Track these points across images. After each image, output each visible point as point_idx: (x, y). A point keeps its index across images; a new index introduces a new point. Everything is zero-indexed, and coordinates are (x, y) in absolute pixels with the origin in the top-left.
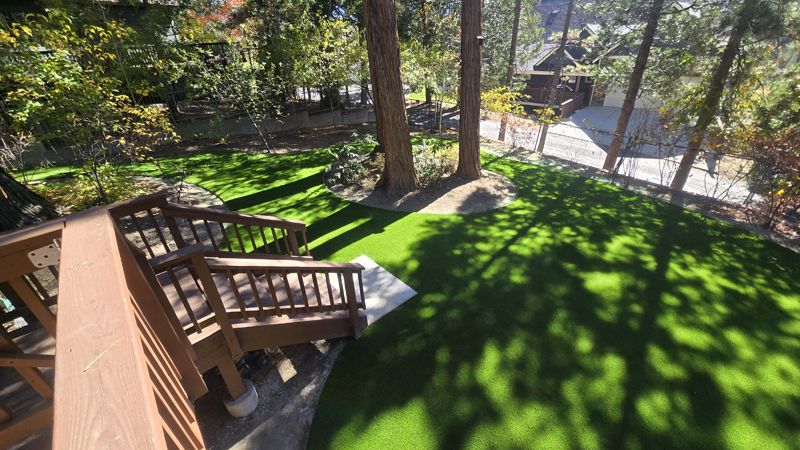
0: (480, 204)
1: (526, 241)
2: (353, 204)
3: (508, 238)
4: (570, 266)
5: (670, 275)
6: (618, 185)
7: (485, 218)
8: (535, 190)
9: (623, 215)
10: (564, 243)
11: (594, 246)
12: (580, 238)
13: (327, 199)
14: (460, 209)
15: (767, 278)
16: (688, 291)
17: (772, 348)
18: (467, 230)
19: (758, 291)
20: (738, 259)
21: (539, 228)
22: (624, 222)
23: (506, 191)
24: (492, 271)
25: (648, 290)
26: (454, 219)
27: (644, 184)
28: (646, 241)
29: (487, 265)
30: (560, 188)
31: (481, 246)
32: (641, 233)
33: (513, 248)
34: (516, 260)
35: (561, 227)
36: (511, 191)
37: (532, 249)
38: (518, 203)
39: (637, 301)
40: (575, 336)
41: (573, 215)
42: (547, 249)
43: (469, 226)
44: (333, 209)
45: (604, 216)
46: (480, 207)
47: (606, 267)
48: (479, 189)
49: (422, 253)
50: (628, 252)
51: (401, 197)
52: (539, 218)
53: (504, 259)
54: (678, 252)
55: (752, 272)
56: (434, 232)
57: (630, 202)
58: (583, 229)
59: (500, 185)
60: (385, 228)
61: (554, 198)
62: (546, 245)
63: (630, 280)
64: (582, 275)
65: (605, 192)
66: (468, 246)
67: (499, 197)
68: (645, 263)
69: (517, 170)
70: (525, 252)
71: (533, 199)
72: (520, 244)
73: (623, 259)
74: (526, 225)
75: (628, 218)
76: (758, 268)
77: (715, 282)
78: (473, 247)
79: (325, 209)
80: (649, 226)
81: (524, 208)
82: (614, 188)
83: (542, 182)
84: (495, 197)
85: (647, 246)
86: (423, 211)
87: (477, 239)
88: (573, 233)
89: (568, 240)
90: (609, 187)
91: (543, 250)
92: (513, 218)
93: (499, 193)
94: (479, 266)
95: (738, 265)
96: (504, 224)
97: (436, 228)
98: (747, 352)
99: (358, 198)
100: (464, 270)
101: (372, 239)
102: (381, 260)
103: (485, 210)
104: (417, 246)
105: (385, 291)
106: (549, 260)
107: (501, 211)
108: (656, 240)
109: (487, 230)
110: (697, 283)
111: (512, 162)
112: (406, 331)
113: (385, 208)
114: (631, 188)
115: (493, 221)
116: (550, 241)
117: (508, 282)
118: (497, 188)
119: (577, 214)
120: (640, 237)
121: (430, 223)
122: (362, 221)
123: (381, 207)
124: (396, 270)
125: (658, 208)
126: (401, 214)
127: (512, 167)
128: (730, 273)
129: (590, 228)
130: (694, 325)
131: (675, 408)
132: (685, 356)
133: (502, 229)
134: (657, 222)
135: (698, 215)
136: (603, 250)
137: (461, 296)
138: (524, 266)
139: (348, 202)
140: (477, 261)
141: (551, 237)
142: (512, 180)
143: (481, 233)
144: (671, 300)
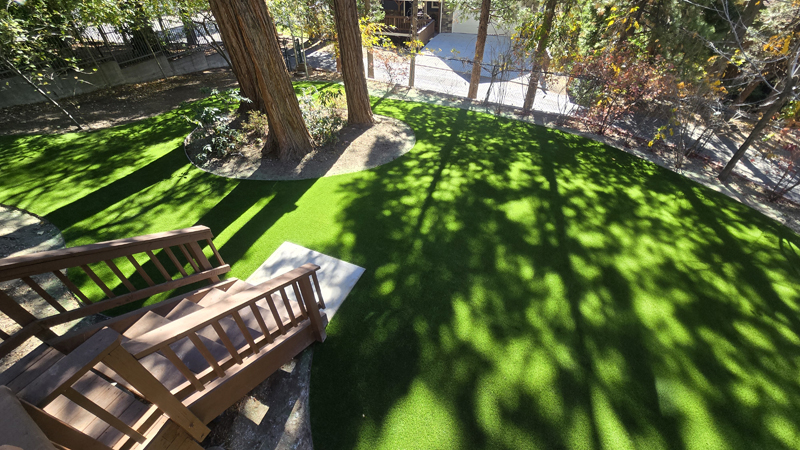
0: (385, 155)
1: (443, 185)
2: (243, 181)
3: (427, 185)
4: (489, 201)
5: (561, 191)
6: (492, 112)
7: (396, 168)
8: (429, 130)
9: (508, 142)
10: (475, 180)
11: (500, 177)
12: (486, 172)
13: (206, 182)
14: (368, 163)
15: (616, 177)
16: (576, 201)
17: (637, 231)
18: (385, 186)
19: (615, 188)
20: (596, 165)
21: (449, 168)
22: (512, 148)
23: (404, 135)
24: (427, 224)
25: (552, 206)
26: (367, 176)
27: (511, 109)
28: (534, 163)
29: (421, 218)
30: (450, 123)
31: (407, 200)
32: (527, 157)
33: (436, 195)
34: (443, 207)
35: (467, 164)
36: (408, 135)
37: (453, 192)
38: (420, 146)
39: (548, 221)
40: (517, 266)
41: (471, 150)
42: (465, 189)
43: (386, 181)
44: (221, 194)
45: (494, 145)
46: (386, 157)
47: (517, 195)
48: (378, 138)
49: (351, 223)
50: (525, 176)
51: (299, 162)
52: (445, 159)
53: (432, 209)
54: (558, 168)
55: (607, 174)
56: (354, 196)
57: (508, 129)
58: (485, 162)
59: (395, 129)
60: (297, 203)
61: (449, 135)
62: (462, 185)
63: (537, 203)
64: (502, 207)
65: (485, 121)
66: (394, 203)
67: (400, 143)
68: (541, 183)
69: (404, 110)
70: (448, 197)
71: (433, 141)
72: (440, 190)
73: (524, 184)
74: (437, 168)
75: (514, 145)
76: (608, 169)
77: (590, 189)
78: (400, 203)
79: (209, 196)
80: (531, 149)
81: (427, 152)
82: (491, 117)
83: (432, 120)
84: (396, 145)
85: (536, 168)
86: (330, 173)
87: (399, 194)
88: (479, 168)
89: (478, 176)
90: (486, 116)
91: (462, 191)
92: (423, 163)
93: (397, 139)
94: (414, 222)
95: (597, 170)
96: (418, 171)
97: (352, 190)
98: (626, 240)
99: (246, 172)
100: (402, 230)
101: (287, 219)
102: (310, 242)
103: (392, 160)
104: (343, 216)
105: (332, 277)
106: (471, 200)
107: (408, 157)
108: (539, 161)
109: (404, 182)
110: (579, 193)
111: (395, 102)
112: (372, 313)
113: (285, 178)
114: (503, 114)
115: (406, 171)
116: (464, 181)
117: (445, 231)
118: (393, 132)
119: (474, 148)
120: (529, 161)
121: (345, 187)
122: (265, 202)
123: (280, 178)
124: (335, 250)
125: (529, 130)
126: (306, 183)
127: (398, 107)
128: (595, 178)
129: (490, 160)
130: (589, 229)
131: (603, 301)
132: (593, 256)
133: (418, 177)
134: (534, 143)
135: (557, 131)
136: (507, 179)
137: (412, 259)
138: (453, 212)
139: (236, 180)
140: (409, 217)
141: (464, 176)
142: (404, 122)
143: (400, 186)
144: (569, 212)
